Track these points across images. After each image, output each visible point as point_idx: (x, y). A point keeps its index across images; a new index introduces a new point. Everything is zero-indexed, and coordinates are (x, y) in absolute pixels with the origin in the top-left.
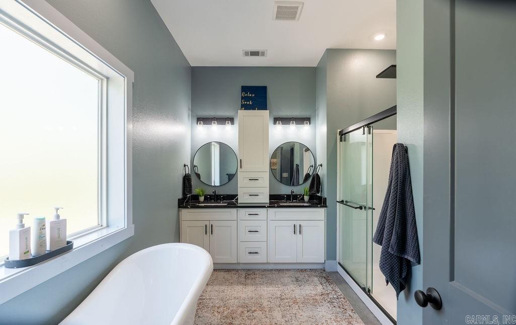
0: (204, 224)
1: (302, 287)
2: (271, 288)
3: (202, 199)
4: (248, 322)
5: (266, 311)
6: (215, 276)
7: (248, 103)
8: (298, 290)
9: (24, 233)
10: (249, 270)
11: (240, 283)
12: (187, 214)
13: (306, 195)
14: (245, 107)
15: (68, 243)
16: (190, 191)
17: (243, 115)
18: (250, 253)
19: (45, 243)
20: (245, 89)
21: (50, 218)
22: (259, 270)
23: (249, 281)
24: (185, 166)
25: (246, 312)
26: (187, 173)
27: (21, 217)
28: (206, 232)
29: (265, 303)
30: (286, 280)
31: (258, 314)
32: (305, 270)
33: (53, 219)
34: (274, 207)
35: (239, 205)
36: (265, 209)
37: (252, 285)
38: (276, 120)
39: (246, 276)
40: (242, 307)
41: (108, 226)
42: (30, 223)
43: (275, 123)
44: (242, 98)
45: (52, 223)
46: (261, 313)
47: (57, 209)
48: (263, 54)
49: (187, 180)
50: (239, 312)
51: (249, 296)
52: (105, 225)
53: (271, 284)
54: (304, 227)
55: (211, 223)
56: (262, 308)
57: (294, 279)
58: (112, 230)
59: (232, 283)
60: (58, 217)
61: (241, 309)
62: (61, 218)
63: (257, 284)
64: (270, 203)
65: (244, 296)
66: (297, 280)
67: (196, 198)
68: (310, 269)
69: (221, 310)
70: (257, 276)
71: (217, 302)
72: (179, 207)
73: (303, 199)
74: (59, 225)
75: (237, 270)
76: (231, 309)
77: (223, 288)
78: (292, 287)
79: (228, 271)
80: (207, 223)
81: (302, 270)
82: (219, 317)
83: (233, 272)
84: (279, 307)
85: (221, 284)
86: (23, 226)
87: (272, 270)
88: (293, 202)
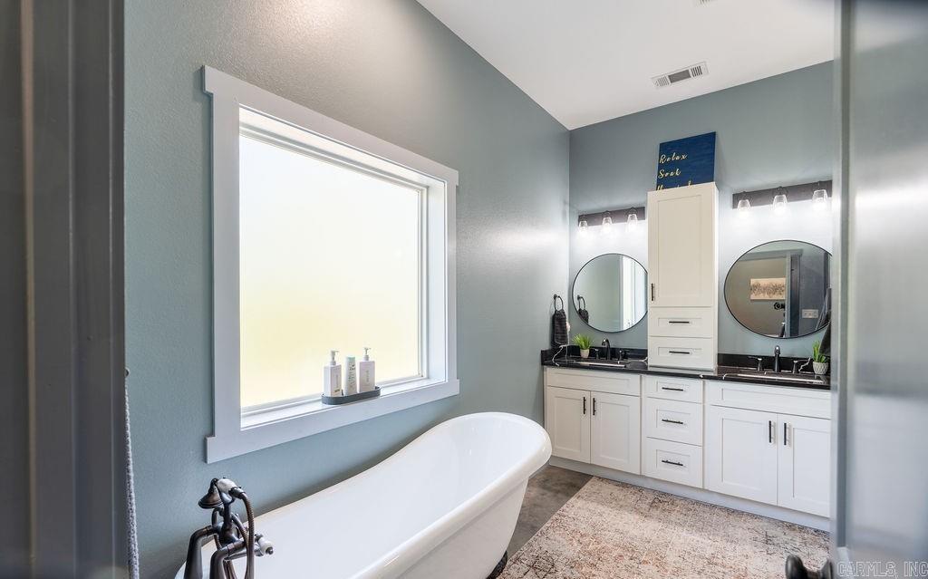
0: (581, 395)
1: (774, 557)
2: (696, 537)
3: (585, 353)
4: (624, 574)
5: (666, 571)
6: (597, 487)
7: (672, 174)
8: (759, 559)
9: (335, 370)
10: (664, 494)
11: (637, 510)
12: (555, 375)
13: (819, 361)
14: (665, 183)
15: (376, 388)
16: (564, 339)
17: (658, 199)
18: (667, 462)
19: (355, 384)
20: (666, 148)
21: (359, 359)
22: (685, 499)
23: (655, 513)
24: (555, 297)
25: (627, 558)
26: (559, 309)
27: (333, 353)
28: (584, 410)
29: (671, 558)
30: (739, 533)
31: (650, 569)
32: (802, 528)
33: (363, 360)
34: (721, 379)
35: (649, 369)
36: (700, 382)
37: (660, 520)
38: (738, 197)
39: (654, 502)
40: (624, 548)
41: (428, 378)
42: (342, 361)
43: (735, 205)
44: (661, 166)
45: (360, 363)
46: (656, 569)
47: (367, 350)
48: (698, 71)
49: (558, 320)
50: (615, 554)
51: (645, 536)
52: (425, 376)
53: (700, 530)
54: (796, 431)
55: (594, 395)
56: (660, 562)
57: (761, 538)
58: (433, 382)
59: (621, 506)
60: (367, 358)
61: (620, 551)
62: (370, 360)
63: (670, 522)
64: (719, 371)
65: (635, 532)
66: (768, 540)
67: (575, 351)
68: (816, 531)
69: (586, 540)
70: (678, 508)
71: (583, 527)
72: (543, 364)
73: (810, 368)
74: (368, 367)
75: (641, 489)
76: (603, 544)
77: (601, 508)
78: (748, 549)
79: (624, 485)
80: (587, 395)
81: (791, 526)
82: (579, 548)
83: (632, 490)
84: (699, 573)
85: (602, 503)
86: (334, 363)
87: (715, 506)
88: (779, 373)
